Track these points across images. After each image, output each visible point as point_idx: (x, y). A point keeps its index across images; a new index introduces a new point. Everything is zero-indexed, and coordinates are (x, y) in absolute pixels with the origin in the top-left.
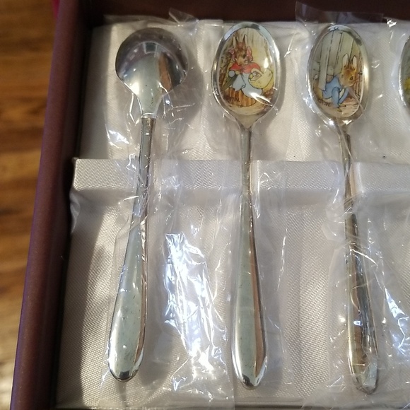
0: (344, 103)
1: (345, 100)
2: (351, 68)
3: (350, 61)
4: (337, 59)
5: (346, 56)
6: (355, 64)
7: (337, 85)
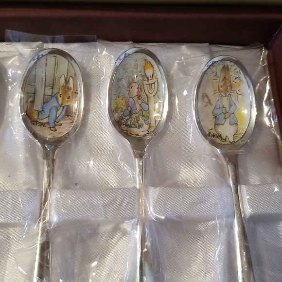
0: (61, 122)
1: (62, 118)
2: (68, 88)
3: (67, 82)
4: (54, 80)
5: (63, 77)
6: (71, 85)
7: (55, 104)
